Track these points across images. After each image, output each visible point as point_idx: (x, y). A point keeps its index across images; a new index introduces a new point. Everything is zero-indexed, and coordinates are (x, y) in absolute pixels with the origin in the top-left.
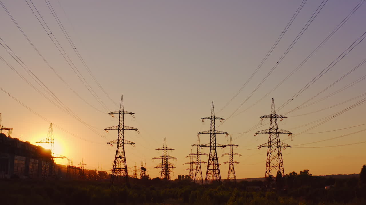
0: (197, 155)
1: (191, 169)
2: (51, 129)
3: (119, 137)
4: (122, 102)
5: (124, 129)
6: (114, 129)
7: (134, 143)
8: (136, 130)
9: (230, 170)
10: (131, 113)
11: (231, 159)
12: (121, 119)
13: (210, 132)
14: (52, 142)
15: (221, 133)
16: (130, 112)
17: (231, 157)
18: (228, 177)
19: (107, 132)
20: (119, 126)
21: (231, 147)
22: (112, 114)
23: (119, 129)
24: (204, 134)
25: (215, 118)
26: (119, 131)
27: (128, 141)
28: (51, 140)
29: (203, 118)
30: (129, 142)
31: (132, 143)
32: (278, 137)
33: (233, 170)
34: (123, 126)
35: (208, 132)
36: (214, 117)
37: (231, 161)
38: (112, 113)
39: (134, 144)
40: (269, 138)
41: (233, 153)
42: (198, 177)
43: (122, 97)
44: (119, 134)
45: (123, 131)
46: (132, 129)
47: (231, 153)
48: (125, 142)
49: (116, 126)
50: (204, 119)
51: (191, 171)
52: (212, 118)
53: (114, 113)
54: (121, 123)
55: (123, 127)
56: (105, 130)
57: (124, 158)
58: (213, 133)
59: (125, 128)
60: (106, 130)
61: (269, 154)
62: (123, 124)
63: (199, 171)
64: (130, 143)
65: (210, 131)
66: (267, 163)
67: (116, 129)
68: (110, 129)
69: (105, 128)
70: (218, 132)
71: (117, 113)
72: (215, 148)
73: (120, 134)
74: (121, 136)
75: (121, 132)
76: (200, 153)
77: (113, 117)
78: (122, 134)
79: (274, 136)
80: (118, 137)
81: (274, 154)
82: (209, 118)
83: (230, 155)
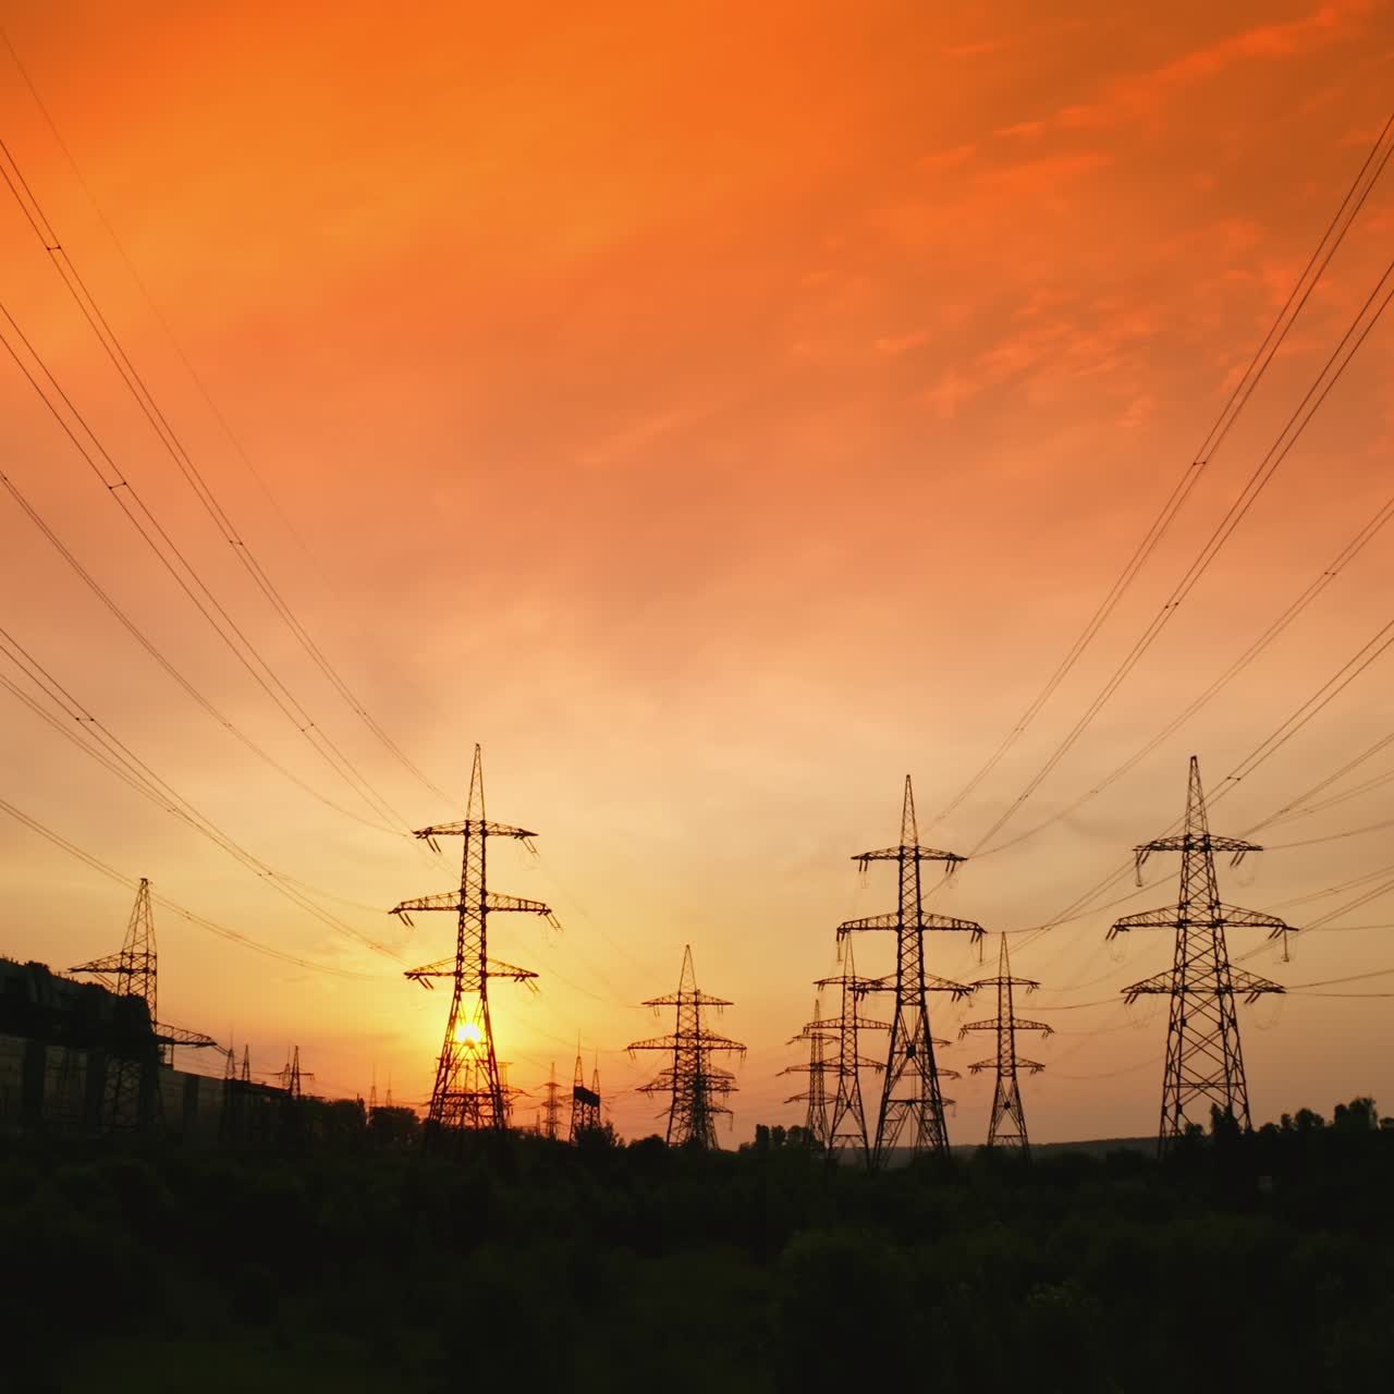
0: (843, 1027)
1: (816, 1097)
2: (143, 905)
3: (465, 948)
4: (477, 779)
5: (489, 910)
6: (441, 909)
7: (535, 975)
8: (545, 911)
9: (1002, 1102)
10: (522, 834)
11: (1006, 1047)
12: (474, 862)
13: (895, 922)
14: (146, 970)
15: (950, 926)
16: (517, 825)
17: (1006, 1037)
18: (992, 1134)
19: (408, 922)
20: (463, 892)
21: (1005, 991)
22: (430, 837)
23: (462, 909)
24: (867, 928)
25: (920, 853)
26: (462, 915)
27: (504, 965)
28: (144, 960)
29: (862, 852)
30: (508, 971)
31: (522, 976)
32: (1219, 943)
33: (1013, 1102)
34: (484, 893)
35: (885, 919)
36: (916, 849)
37: (1006, 1056)
38: (429, 832)
39: (532, 978)
40: (1178, 947)
41: (1012, 1018)
42: (848, 1136)
43: (477, 757)
44: (461, 931)
45: (484, 916)
46: (523, 907)
47: (1006, 1017)
48: (490, 968)
49: (450, 896)
50: (866, 857)
51: (816, 1108)
52: (905, 851)
53: (440, 833)
54: (474, 877)
55: (483, 899)
56: (397, 911)
57: (485, 1046)
58: (911, 926)
59: (490, 902)
60: (402, 913)
61: (1177, 1024)
62: (484, 882)
63: (849, 1105)
64: (513, 975)
65: (897, 918)
66: (1169, 1068)
67: (451, 909)
68: (419, 909)
69: (396, 904)
70: (935, 920)
71: (453, 833)
72: (918, 997)
73: (465, 931)
74: (472, 941)
75: (472, 924)
76: (855, 1018)
77: (435, 848)
78: (479, 934)
79: (1200, 940)
80: (460, 947)
81: (1203, 1023)
82: (892, 854)
83: (999, 1028)
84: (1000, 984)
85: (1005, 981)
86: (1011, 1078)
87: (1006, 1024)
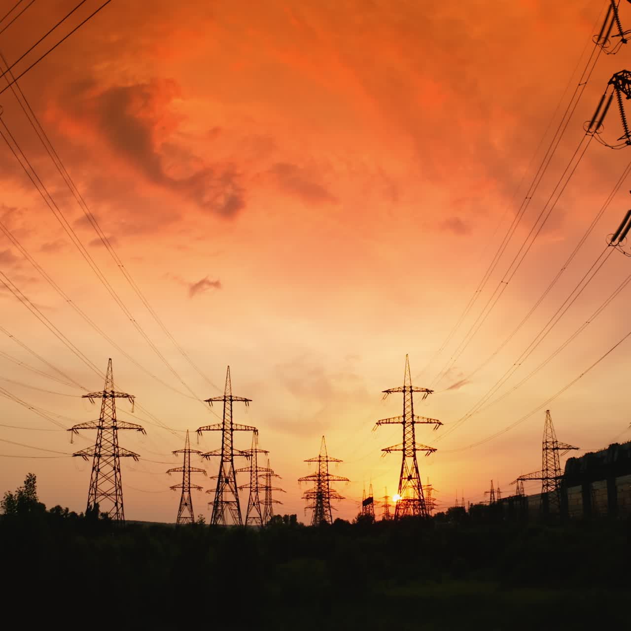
9: (184, 503)
11: (186, 479)
21: (187, 455)
33: (188, 503)
37: (186, 483)
41: (189, 467)
42: (254, 518)
47: (187, 467)
51: (269, 506)
58: (227, 429)
63: (254, 504)
76: (256, 467)
79: (108, 435)
83: (184, 471)
84: (185, 452)
85: (187, 451)
86: (188, 493)
87: (187, 469)
